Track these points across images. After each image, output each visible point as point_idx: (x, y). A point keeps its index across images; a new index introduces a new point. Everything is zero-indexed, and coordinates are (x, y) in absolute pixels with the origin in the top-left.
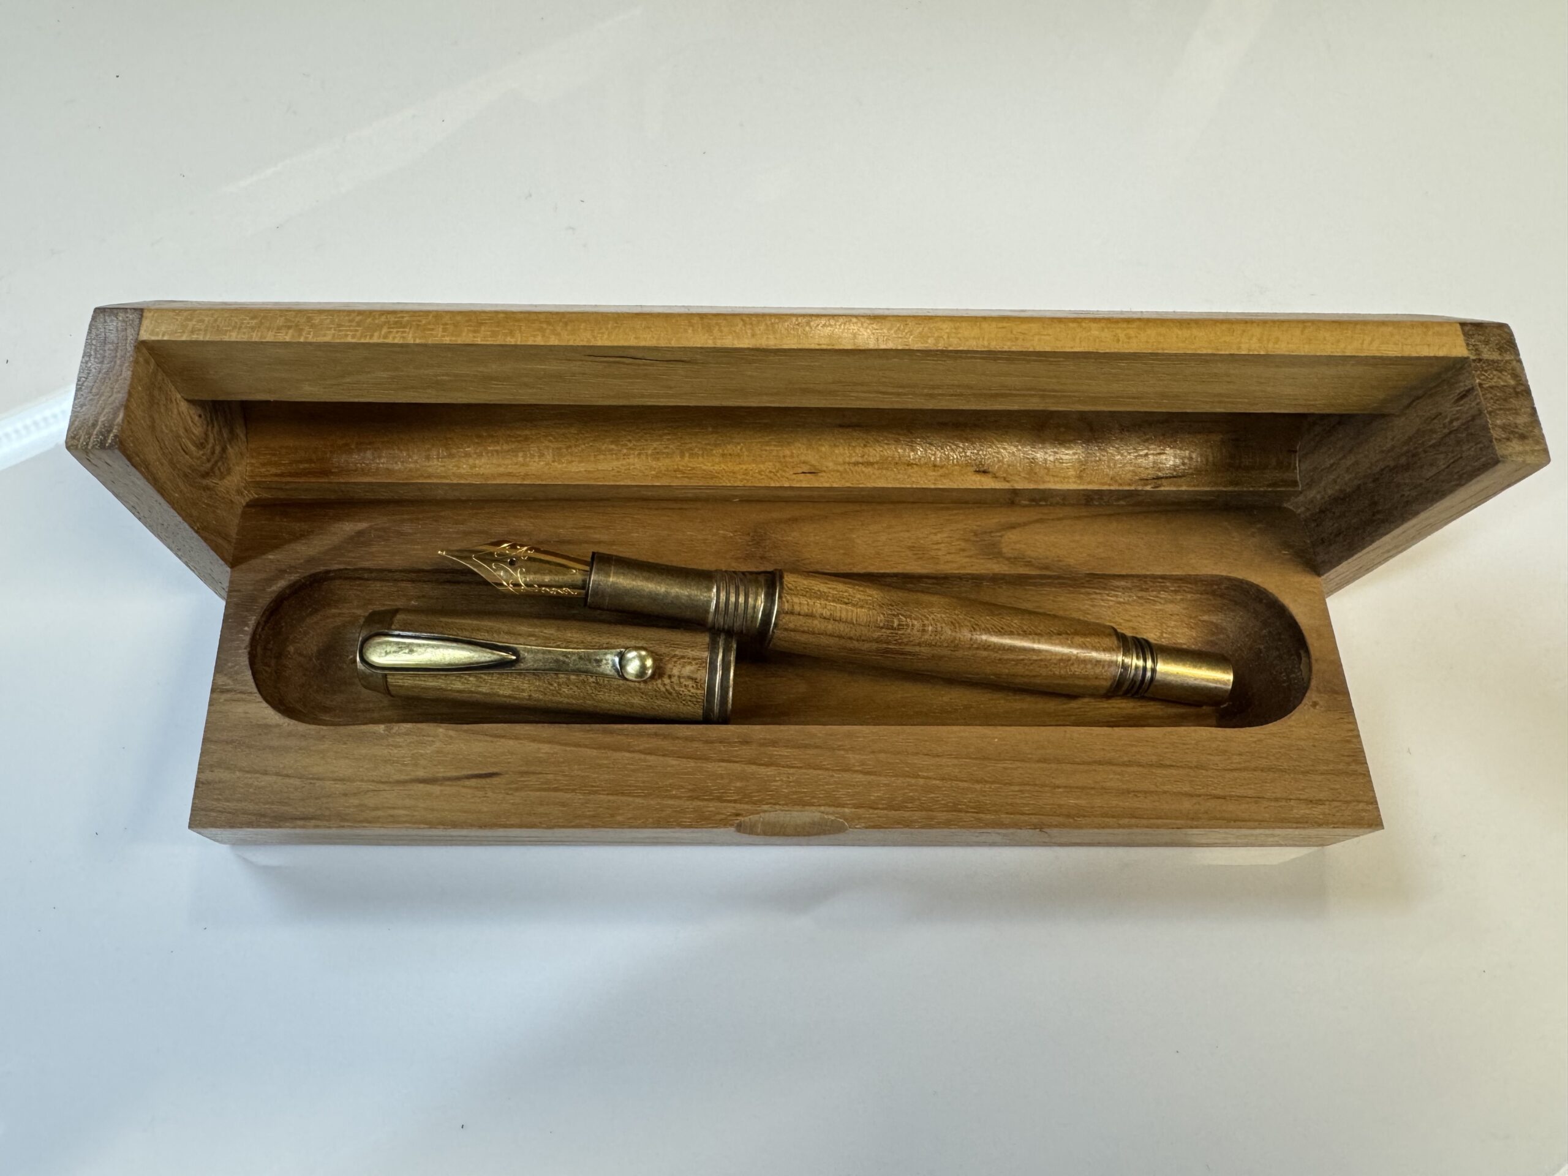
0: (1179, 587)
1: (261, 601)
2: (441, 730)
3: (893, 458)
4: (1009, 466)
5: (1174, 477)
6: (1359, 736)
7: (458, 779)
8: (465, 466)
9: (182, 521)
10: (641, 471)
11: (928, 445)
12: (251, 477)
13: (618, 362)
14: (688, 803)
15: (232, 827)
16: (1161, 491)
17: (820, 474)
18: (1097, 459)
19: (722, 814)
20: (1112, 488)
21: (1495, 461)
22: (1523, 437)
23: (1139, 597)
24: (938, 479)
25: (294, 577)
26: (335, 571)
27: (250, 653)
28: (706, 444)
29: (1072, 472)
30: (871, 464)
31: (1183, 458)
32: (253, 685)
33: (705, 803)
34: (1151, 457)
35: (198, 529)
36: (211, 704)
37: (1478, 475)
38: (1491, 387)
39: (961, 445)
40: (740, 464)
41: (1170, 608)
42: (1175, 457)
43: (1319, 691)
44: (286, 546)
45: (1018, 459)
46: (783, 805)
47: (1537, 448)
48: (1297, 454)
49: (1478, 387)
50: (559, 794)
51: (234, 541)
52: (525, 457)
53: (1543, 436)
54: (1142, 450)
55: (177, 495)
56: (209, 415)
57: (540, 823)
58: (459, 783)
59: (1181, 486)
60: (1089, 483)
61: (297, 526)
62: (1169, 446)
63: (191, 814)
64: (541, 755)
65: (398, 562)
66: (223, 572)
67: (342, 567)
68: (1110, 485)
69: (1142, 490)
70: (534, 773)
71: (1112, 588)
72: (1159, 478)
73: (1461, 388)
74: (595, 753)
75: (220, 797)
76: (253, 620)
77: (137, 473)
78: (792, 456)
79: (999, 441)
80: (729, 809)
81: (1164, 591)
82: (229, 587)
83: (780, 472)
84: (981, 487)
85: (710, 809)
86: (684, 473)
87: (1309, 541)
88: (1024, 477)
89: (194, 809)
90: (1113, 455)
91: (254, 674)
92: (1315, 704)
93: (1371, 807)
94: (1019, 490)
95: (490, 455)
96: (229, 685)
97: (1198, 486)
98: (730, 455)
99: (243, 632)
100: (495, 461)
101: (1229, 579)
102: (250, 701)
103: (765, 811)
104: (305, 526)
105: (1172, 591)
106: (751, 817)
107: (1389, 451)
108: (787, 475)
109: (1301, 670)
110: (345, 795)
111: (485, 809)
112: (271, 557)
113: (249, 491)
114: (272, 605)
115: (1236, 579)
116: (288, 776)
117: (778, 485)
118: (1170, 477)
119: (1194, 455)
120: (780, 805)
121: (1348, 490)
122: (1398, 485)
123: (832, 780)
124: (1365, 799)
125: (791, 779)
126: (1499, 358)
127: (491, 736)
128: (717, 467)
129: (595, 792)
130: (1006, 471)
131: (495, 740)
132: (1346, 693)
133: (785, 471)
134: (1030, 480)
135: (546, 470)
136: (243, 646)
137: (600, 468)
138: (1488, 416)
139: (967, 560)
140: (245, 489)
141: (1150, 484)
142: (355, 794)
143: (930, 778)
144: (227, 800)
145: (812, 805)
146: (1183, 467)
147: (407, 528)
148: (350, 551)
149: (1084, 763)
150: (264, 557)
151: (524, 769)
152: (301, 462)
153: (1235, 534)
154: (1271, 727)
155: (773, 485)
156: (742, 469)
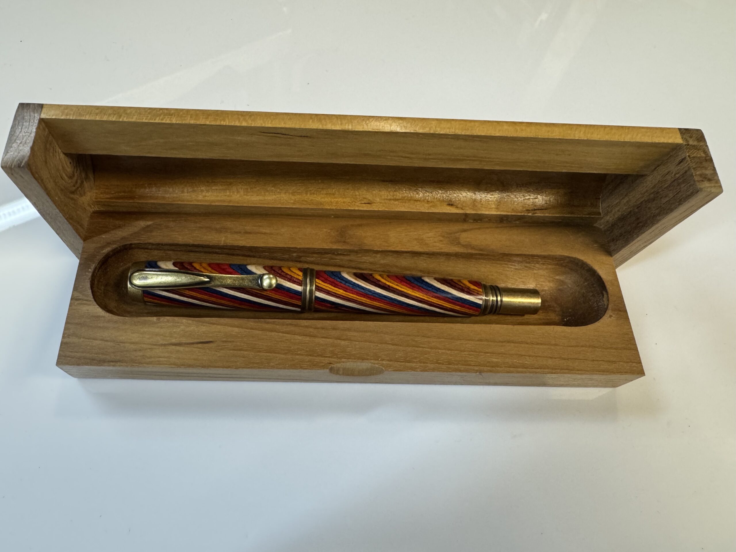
0: (545, 261)
1: (97, 257)
2: (184, 320)
3: (408, 197)
4: (464, 202)
5: (542, 209)
6: (632, 332)
7: (193, 343)
8: (201, 196)
9: (59, 212)
10: (286, 200)
11: (424, 191)
12: (96, 198)
13: (276, 137)
14: (306, 357)
15: (78, 365)
16: (536, 216)
17: (372, 204)
18: (506, 200)
19: (323, 363)
20: (513, 214)
21: (697, 191)
22: (709, 180)
23: (526, 267)
24: (429, 207)
25: (114, 246)
26: (135, 244)
27: (91, 281)
28: (318, 188)
29: (493, 206)
30: (398, 200)
31: (546, 201)
32: (92, 297)
33: (314, 358)
34: (531, 200)
35: (67, 217)
36: (70, 305)
37: (689, 199)
38: (694, 157)
39: (441, 192)
40: (334, 198)
41: (541, 272)
42: (543, 199)
43: (612, 310)
44: (112, 232)
45: (468, 199)
46: (353, 359)
47: (717, 185)
48: (601, 200)
49: (687, 157)
50: (242, 352)
51: (86, 229)
52: (230, 192)
53: (719, 180)
54: (526, 196)
55: (57, 198)
56: (75, 163)
57: (232, 366)
58: (192, 346)
59: (545, 214)
60: (502, 211)
61: (117, 222)
62: (539, 194)
63: (58, 359)
64: (234, 333)
65: (166, 240)
66: (80, 243)
67: (138, 242)
68: (512, 212)
69: (527, 216)
70: (230, 342)
71: (513, 261)
72: (535, 210)
73: (680, 158)
74: (260, 332)
75: (73, 350)
76: (93, 266)
77: (37, 184)
78: (359, 196)
79: (458, 190)
80: (327, 360)
81: (538, 264)
82: (82, 250)
83: (354, 203)
84: (450, 212)
85: (316, 360)
86: (307, 202)
87: (606, 241)
88: (471, 208)
89: (59, 356)
90: (513, 198)
91: (93, 292)
92: (611, 316)
93: (639, 365)
94: (469, 214)
95: (213, 191)
96: (79, 297)
97: (554, 214)
98: (330, 194)
99: (89, 272)
100: (215, 194)
101: (569, 257)
102: (89, 305)
103: (343, 362)
104: (121, 223)
105: (542, 263)
106: (337, 364)
107: (645, 193)
108: (357, 204)
109: (604, 301)
110: (136, 351)
111: (205, 359)
112: (104, 236)
113: (94, 206)
114: (103, 259)
115: (572, 258)
116: (107, 341)
117: (352, 209)
118: (540, 209)
119: (552, 199)
120: (352, 359)
121: (625, 214)
122: (649, 208)
123: (377, 347)
124: (636, 361)
125: (357, 347)
126: (698, 144)
127: (209, 323)
128: (323, 200)
129: (259, 352)
130: (462, 205)
131: (211, 325)
132: (626, 311)
133: (356, 202)
134: (474, 210)
135: (240, 199)
136: (88, 278)
137: (266, 199)
138: (693, 170)
139: (443, 245)
140: (93, 205)
141: (531, 212)
142: (140, 350)
143: (425, 348)
144: (77, 352)
145: (368, 359)
146: (545, 205)
147: (172, 224)
148: (143, 235)
149: (500, 342)
150: (101, 236)
151: (224, 339)
152: (120, 192)
153: (571, 237)
154: (590, 326)
155: (350, 208)
156: (335, 201)
